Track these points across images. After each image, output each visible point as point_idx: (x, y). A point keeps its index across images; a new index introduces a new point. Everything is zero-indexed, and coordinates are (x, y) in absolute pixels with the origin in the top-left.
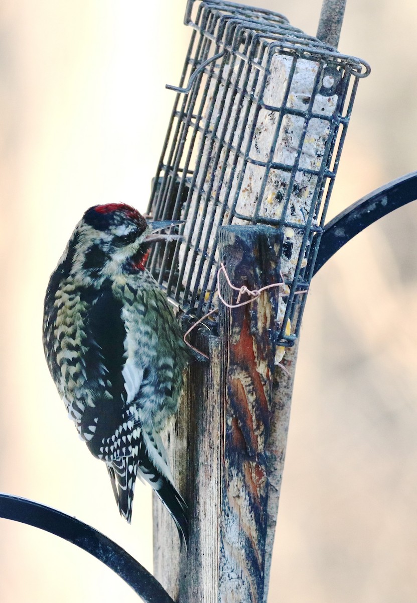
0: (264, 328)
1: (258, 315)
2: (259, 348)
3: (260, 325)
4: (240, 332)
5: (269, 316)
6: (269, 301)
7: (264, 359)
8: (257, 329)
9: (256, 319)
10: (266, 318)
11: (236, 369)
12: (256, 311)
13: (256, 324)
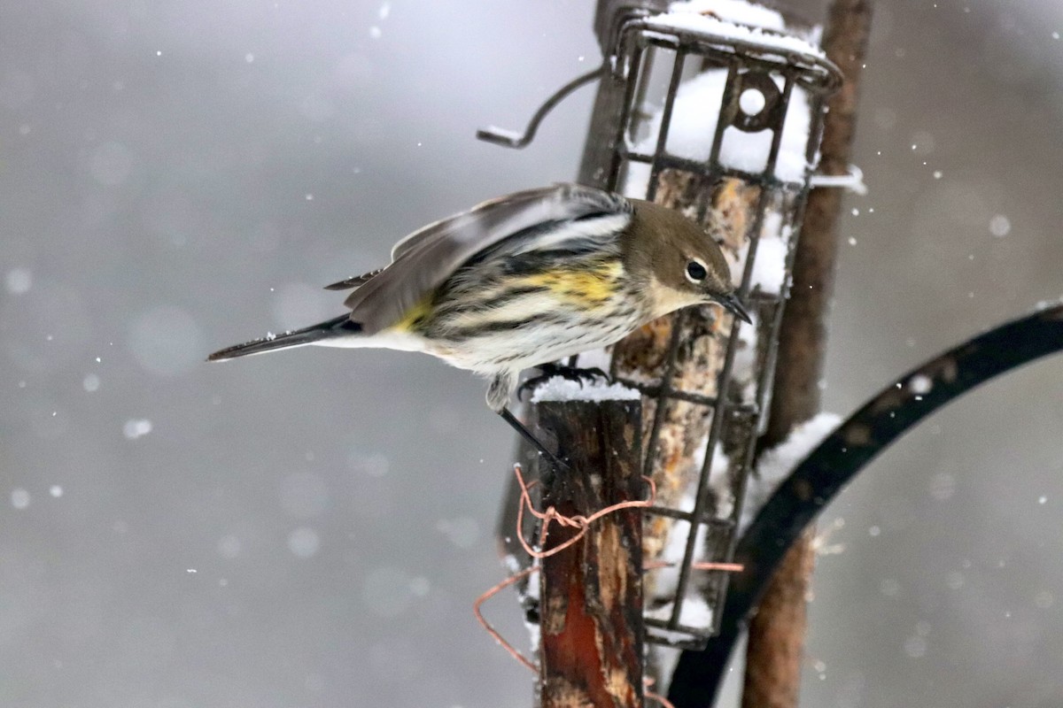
0: (615, 600)
1: (600, 573)
2: (606, 642)
3: (606, 593)
4: (563, 607)
5: (623, 575)
6: (621, 544)
7: (618, 667)
8: (599, 602)
9: (595, 581)
10: (618, 579)
11: (561, 685)
12: (594, 566)
13: (597, 591)
